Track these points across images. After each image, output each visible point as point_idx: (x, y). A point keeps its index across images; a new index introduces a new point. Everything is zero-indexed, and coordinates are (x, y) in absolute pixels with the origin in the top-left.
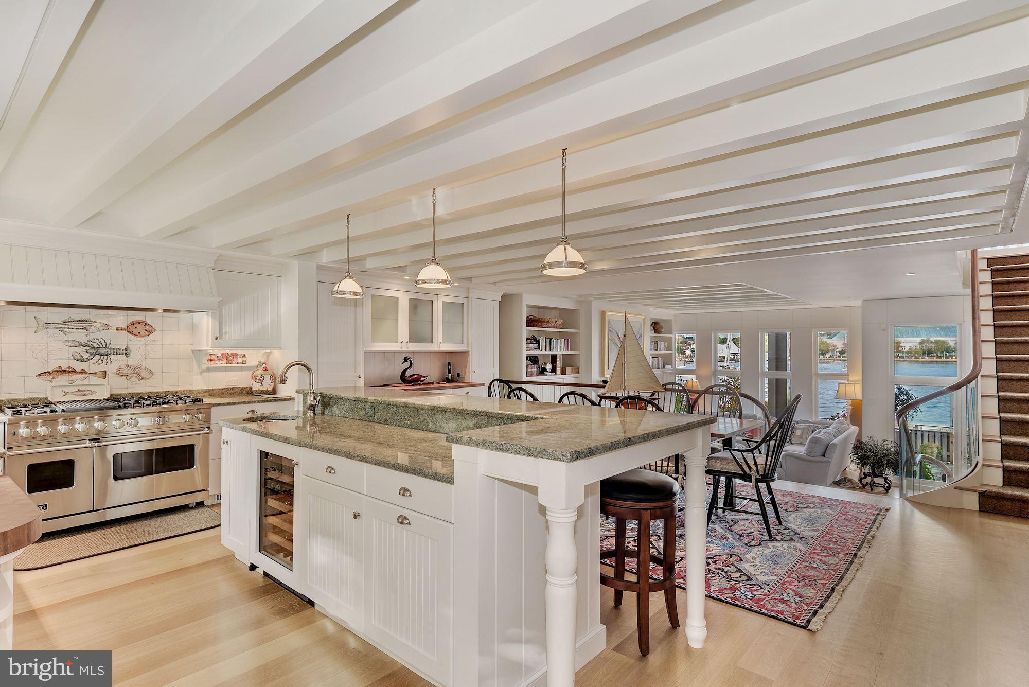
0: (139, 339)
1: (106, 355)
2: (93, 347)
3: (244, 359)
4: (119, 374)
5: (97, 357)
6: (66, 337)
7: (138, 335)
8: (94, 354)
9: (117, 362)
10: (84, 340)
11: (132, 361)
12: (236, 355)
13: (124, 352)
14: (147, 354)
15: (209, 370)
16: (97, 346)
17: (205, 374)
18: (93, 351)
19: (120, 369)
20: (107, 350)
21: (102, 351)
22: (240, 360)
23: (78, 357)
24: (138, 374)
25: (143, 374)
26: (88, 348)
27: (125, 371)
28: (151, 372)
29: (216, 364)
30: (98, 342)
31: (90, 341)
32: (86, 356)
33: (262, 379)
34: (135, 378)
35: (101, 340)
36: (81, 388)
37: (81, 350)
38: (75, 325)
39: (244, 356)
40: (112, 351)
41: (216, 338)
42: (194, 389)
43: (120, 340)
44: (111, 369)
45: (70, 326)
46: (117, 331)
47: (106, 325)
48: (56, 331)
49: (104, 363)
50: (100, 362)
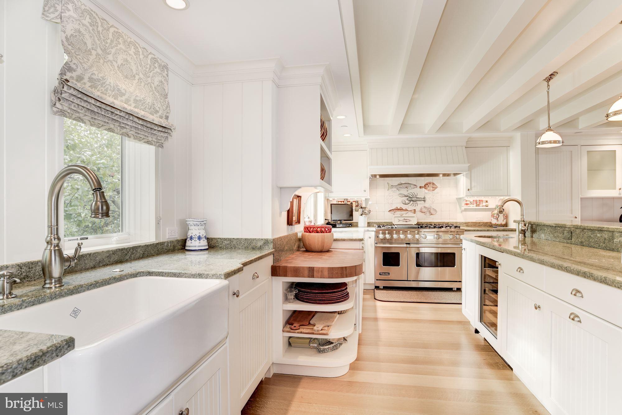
0: (430, 192)
1: (416, 201)
2: (410, 197)
3: (487, 204)
4: (421, 211)
5: (412, 202)
7: (430, 190)
8: (410, 201)
9: (421, 204)
10: (406, 193)
11: (427, 204)
12: (482, 201)
13: (423, 199)
14: (434, 200)
15: (466, 210)
16: (412, 197)
17: (464, 213)
18: (410, 199)
19: (421, 209)
20: (416, 199)
21: (413, 199)
22: (484, 204)
23: (404, 202)
24: (430, 212)
25: (432, 212)
26: (408, 197)
27: (424, 210)
28: (436, 210)
29: (470, 206)
30: (412, 194)
31: (408, 194)
32: (407, 202)
33: (498, 216)
34: (428, 214)
35: (413, 193)
36: (405, 218)
37: (405, 198)
38: (403, 186)
39: (487, 202)
40: (418, 199)
41: (469, 190)
42: (458, 222)
43: (421, 193)
44: (418, 209)
45: (401, 186)
46: (420, 188)
47: (415, 185)
48: (395, 189)
49: (415, 205)
50: (413, 205)
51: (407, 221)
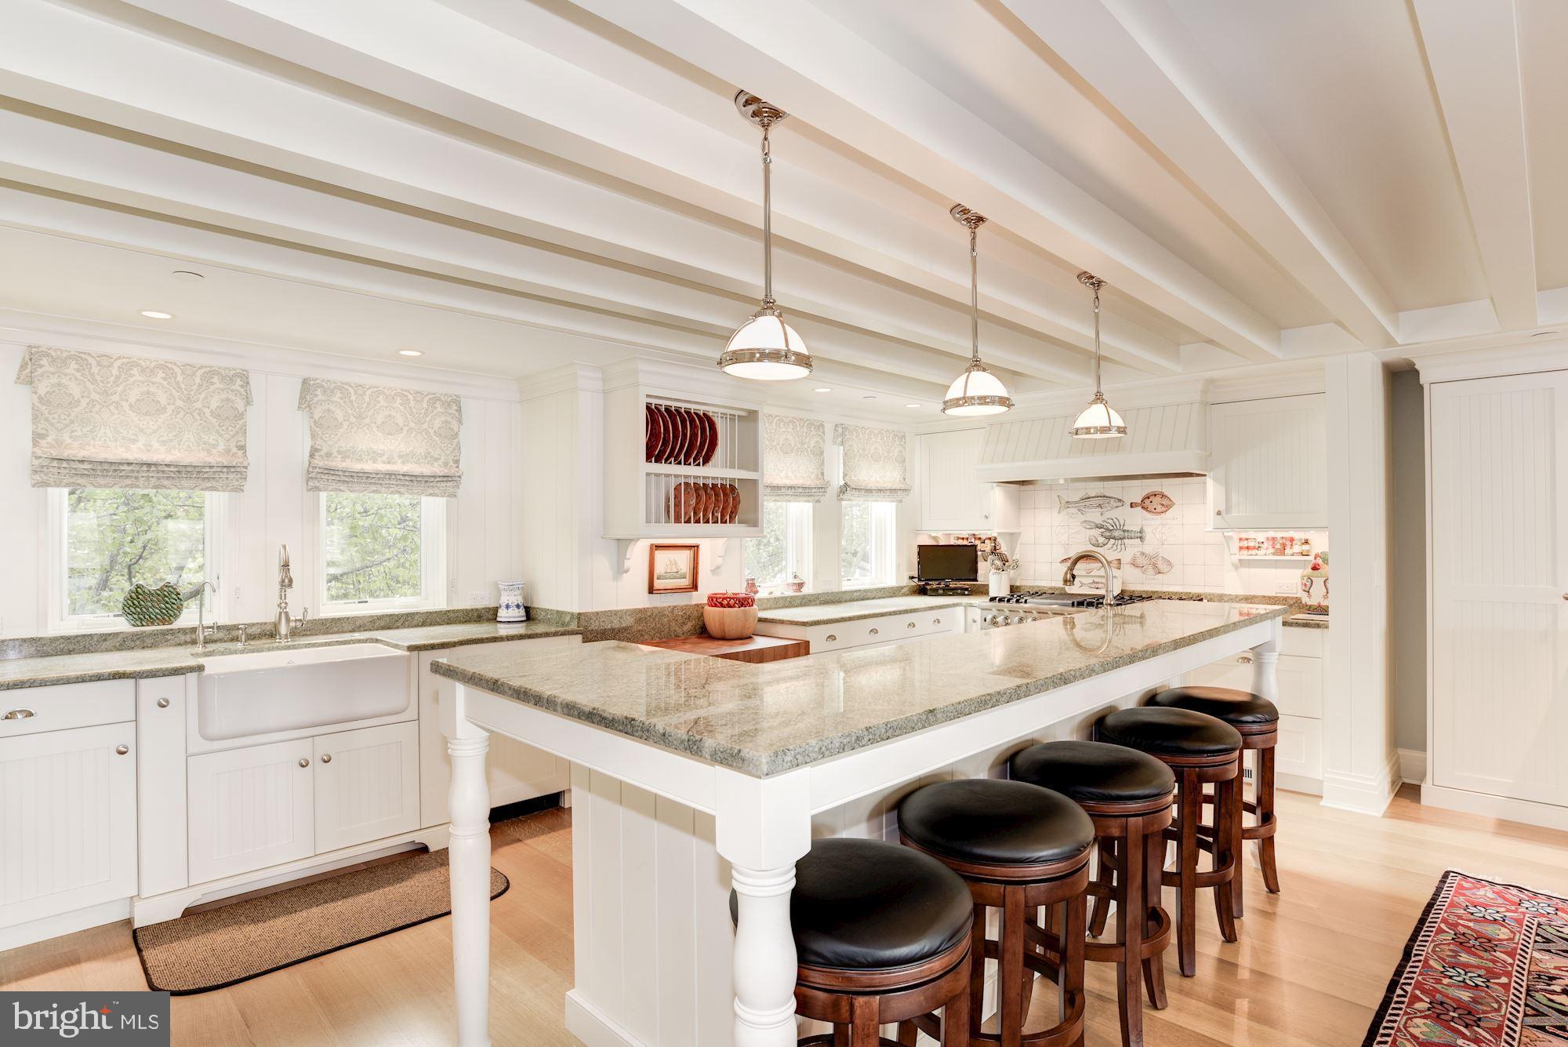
0: (1155, 517)
1: (1121, 539)
2: (1108, 530)
3: (1306, 547)
4: (1134, 564)
5: (1112, 541)
6: (1083, 518)
7: (1154, 512)
8: (1109, 538)
9: (1132, 549)
10: (1099, 520)
11: (1148, 549)
12: (1292, 540)
13: (1139, 535)
14: (1164, 537)
15: (1242, 563)
16: (1111, 528)
17: (1244, 571)
18: (1108, 534)
19: (1134, 559)
20: (1122, 533)
21: (1116, 534)
22: (1297, 548)
23: (1094, 541)
24: (1155, 566)
25: (1161, 566)
26: (1102, 530)
27: (1141, 561)
28: (1169, 563)
29: (1256, 555)
30: (1111, 521)
31: (1104, 521)
32: (1101, 540)
34: (1151, 571)
35: (1115, 520)
36: (1096, 580)
37: (1097, 532)
38: (1091, 503)
39: (1306, 542)
40: (1126, 534)
41: (1219, 513)
42: (1225, 593)
43: (1135, 519)
44: (1126, 556)
45: (1087, 504)
46: (1131, 507)
47: (1120, 500)
48: (1075, 510)
49: (1119, 549)
50: (1115, 547)
51: (1100, 586)
